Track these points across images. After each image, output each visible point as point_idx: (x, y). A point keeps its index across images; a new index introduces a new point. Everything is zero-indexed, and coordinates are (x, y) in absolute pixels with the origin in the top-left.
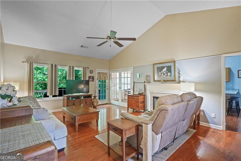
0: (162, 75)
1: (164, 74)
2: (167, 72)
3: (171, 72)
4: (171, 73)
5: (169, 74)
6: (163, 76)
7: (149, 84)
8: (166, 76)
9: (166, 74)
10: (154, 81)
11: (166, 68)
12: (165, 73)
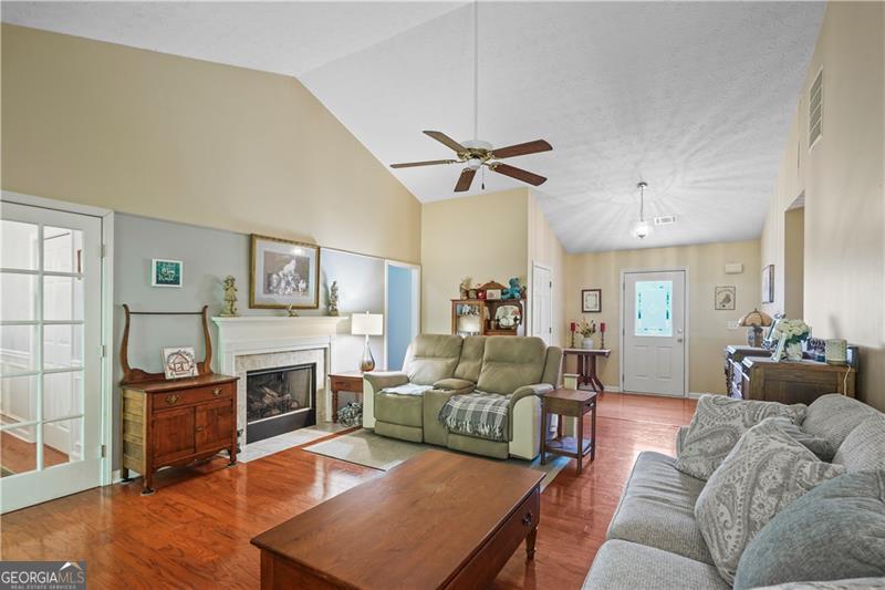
0: (283, 284)
1: (288, 283)
2: (297, 275)
3: (306, 278)
4: (307, 282)
5: (302, 285)
6: (286, 289)
7: (230, 319)
8: (294, 290)
9: (293, 285)
10: (252, 306)
11: (294, 262)
12: (290, 278)
